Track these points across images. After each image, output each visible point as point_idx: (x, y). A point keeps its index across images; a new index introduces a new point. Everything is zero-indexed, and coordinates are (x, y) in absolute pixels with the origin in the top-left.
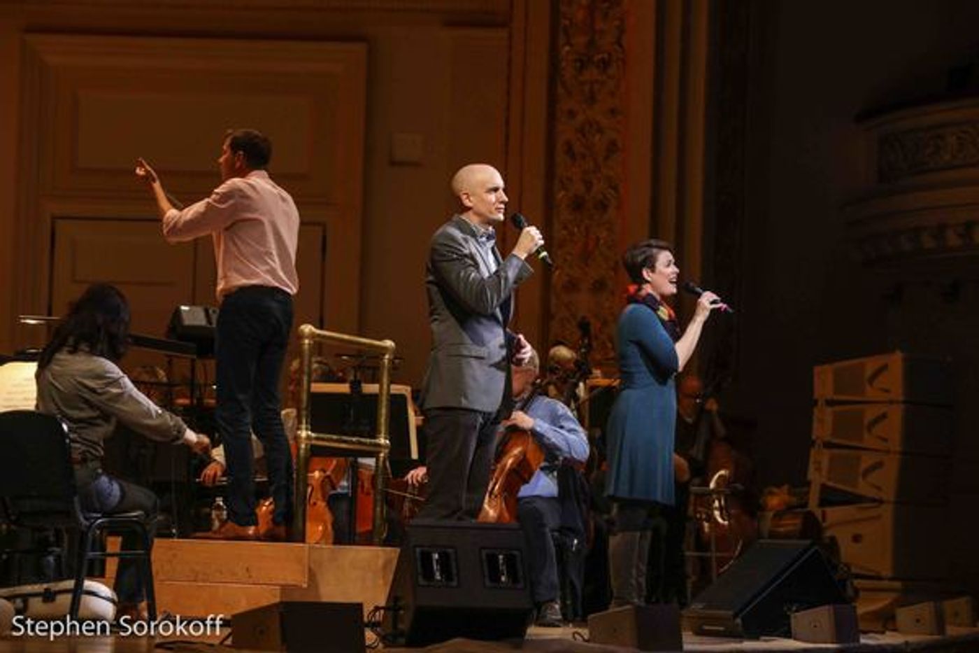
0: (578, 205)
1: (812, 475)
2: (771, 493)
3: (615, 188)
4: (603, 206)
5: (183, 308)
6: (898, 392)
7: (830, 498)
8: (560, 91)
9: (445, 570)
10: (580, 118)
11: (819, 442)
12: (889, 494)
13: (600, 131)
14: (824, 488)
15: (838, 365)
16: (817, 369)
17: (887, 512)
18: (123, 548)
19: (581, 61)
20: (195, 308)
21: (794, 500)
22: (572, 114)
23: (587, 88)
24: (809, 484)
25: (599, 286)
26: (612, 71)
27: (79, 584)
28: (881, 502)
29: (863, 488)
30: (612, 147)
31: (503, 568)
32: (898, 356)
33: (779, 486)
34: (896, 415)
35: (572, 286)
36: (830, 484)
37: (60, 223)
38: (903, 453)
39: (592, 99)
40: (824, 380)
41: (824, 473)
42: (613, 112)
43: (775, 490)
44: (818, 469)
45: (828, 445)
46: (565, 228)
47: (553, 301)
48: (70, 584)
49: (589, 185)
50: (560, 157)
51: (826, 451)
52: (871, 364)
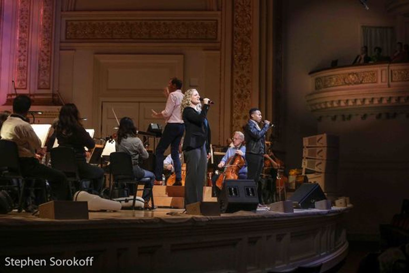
0: (239, 96)
1: (303, 166)
2: (292, 171)
3: (249, 92)
4: (246, 97)
5: (152, 124)
6: (325, 144)
7: (308, 172)
8: (234, 66)
9: (235, 192)
10: (240, 74)
11: (305, 158)
12: (323, 170)
13: (245, 77)
14: (306, 169)
15: (309, 137)
16: (304, 138)
17: (322, 175)
18: (144, 188)
19: (240, 59)
20: (155, 124)
21: (298, 173)
22: (237, 73)
23: (241, 66)
24: (302, 169)
25: (245, 117)
26: (248, 61)
27: (135, 197)
28: (321, 173)
29: (316, 169)
30: (248, 81)
31: (250, 192)
32: (325, 135)
33: (294, 169)
34: (325, 150)
35: (238, 118)
36: (308, 168)
37: (104, 103)
38: (327, 160)
39: (243, 69)
40: (306, 141)
41: (306, 166)
42: (248, 72)
43: (293, 170)
44: (305, 165)
45: (307, 158)
46: (236, 102)
47: (233, 122)
48: (132, 197)
49: (242, 91)
50: (235, 84)
51: (306, 160)
52: (318, 137)
